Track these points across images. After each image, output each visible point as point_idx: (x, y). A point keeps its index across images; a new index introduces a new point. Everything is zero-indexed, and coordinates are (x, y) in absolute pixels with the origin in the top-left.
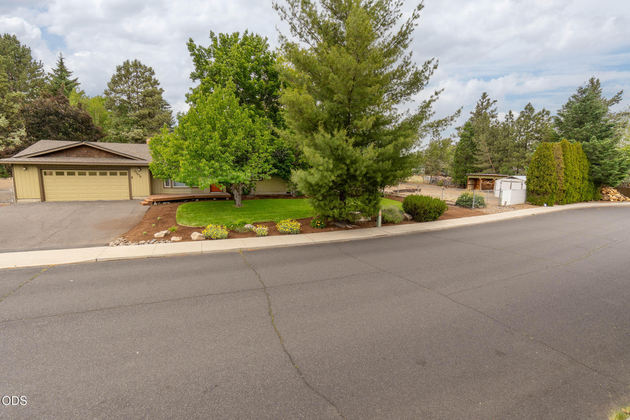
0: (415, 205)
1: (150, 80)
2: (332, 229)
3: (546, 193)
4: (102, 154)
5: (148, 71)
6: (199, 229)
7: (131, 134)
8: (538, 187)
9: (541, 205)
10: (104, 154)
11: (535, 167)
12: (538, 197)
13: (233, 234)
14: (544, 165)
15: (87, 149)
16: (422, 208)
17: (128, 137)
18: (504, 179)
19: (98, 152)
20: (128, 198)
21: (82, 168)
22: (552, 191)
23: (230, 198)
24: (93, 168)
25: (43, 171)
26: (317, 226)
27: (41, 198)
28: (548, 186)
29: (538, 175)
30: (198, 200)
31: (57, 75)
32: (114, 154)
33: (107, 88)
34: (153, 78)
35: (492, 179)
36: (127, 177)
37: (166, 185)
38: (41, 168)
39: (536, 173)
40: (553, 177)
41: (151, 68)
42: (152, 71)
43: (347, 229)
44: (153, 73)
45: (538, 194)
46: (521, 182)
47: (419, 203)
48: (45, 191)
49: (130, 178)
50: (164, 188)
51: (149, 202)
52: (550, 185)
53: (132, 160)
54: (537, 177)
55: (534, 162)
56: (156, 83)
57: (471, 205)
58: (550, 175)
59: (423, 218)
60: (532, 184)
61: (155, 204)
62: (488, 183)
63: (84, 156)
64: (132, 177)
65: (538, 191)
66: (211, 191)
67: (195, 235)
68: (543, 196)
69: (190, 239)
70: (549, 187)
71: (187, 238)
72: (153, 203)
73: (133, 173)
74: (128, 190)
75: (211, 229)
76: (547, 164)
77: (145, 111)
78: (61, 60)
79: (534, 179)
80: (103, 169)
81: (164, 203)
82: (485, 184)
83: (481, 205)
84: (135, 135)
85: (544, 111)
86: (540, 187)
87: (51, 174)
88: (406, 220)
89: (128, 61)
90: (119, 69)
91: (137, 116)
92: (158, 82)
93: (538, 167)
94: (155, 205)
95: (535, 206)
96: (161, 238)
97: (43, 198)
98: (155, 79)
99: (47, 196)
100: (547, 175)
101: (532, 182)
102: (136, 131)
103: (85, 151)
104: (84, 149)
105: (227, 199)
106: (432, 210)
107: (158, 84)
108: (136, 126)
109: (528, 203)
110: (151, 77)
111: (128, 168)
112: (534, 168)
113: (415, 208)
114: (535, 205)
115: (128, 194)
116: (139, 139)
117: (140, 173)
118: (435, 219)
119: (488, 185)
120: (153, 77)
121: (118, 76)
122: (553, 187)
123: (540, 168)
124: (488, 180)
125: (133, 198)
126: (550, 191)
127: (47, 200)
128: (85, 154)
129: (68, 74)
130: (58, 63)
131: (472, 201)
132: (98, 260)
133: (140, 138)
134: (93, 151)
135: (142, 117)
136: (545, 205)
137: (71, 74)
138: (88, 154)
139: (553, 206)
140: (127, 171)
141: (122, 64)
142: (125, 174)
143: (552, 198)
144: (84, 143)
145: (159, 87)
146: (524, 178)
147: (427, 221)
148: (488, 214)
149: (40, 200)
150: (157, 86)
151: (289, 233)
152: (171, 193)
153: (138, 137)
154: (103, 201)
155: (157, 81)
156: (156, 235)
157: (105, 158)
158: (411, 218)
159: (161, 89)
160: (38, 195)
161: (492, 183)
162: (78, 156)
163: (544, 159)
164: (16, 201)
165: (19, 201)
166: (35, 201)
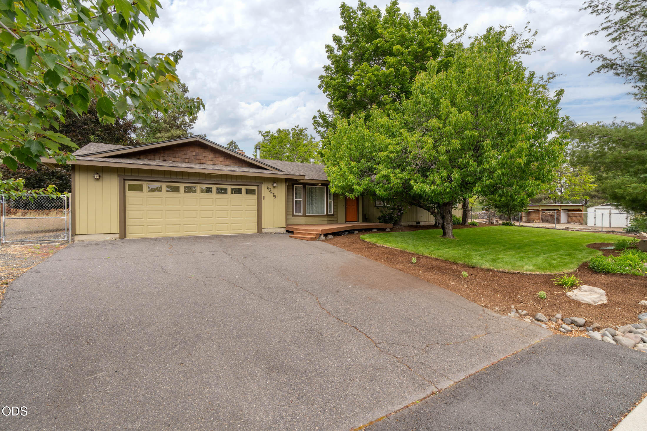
4: (218, 159)
5: (182, 88)
20: (255, 231)
21: (193, 180)
25: (126, 182)
27: (120, 233)
30: (356, 232)
36: (255, 196)
37: (296, 213)
41: (185, 84)
42: (186, 88)
44: (186, 90)
48: (127, 220)
49: (260, 200)
50: (293, 215)
61: (322, 237)
64: (264, 197)
66: (346, 221)
72: (320, 235)
73: (265, 190)
74: (256, 218)
80: (222, 182)
87: (139, 189)
97: (123, 233)
99: (129, 229)
104: (192, 149)
111: (259, 181)
115: (255, 225)
117: (274, 191)
120: (186, 95)
125: (264, 231)
127: (129, 236)
134: (206, 154)
138: (198, 157)
140: (256, 187)
142: (254, 192)
144: (198, 138)
149: (118, 236)
152: (304, 223)
154: (221, 236)
160: (116, 229)
162: (182, 161)
164: (73, 239)
165: (77, 238)
166: (108, 238)
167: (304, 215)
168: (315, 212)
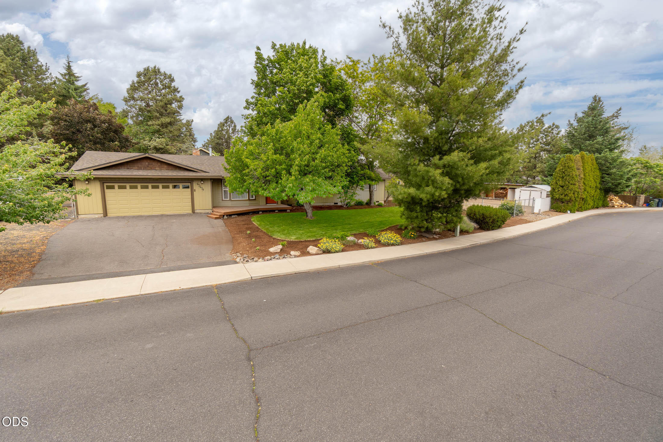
1: (169, 87)
2: (424, 239)
3: (570, 201)
4: (163, 166)
5: (168, 78)
6: (315, 243)
7: (153, 144)
8: (563, 195)
9: (565, 212)
10: (166, 166)
11: (560, 177)
12: (563, 204)
14: (569, 175)
15: (149, 161)
16: (491, 217)
17: (150, 146)
18: (523, 188)
19: (159, 164)
20: (191, 212)
21: (145, 182)
22: (575, 199)
23: (291, 210)
24: (155, 182)
25: (105, 185)
26: (411, 236)
27: (103, 213)
28: (572, 194)
29: (563, 184)
30: (261, 213)
31: (64, 80)
32: (176, 166)
33: (126, 95)
34: (172, 86)
35: (505, 188)
36: (189, 190)
38: (103, 181)
39: (561, 183)
40: (576, 186)
41: (171, 75)
42: (172, 78)
43: (436, 239)
44: (172, 80)
45: (563, 202)
46: (540, 191)
48: (107, 206)
49: (192, 191)
50: (223, 200)
51: (220, 215)
52: (573, 193)
53: (195, 173)
54: (562, 187)
55: (559, 172)
56: (176, 90)
57: (513, 213)
58: (574, 184)
59: (491, 227)
60: (557, 193)
61: (225, 217)
62: (501, 191)
63: (145, 168)
64: (195, 190)
65: (563, 199)
66: (267, 203)
67: (312, 249)
68: (567, 203)
69: (309, 254)
70: (573, 196)
71: (305, 253)
72: (224, 216)
73: (196, 186)
74: (191, 203)
76: (571, 175)
77: (167, 120)
78: (69, 64)
79: (559, 188)
80: (165, 182)
81: (233, 216)
82: (498, 192)
83: (520, 213)
84: (157, 144)
85: (553, 125)
86: (565, 196)
87: (113, 187)
88: (475, 231)
89: (149, 67)
90: (139, 75)
91: (159, 125)
92: (179, 90)
93: (563, 177)
94: (226, 219)
95: (560, 213)
96: (278, 253)
97: (105, 214)
98: (174, 87)
99: (109, 211)
100: (572, 184)
101: (556, 191)
102: (158, 140)
103: (146, 163)
104: (145, 161)
105: (288, 211)
106: (499, 219)
107: (179, 92)
108: (158, 136)
109: (552, 210)
110: (171, 84)
111: (191, 180)
112: (558, 178)
113: (483, 217)
114: (560, 212)
115: (190, 208)
116: (162, 149)
117: (203, 186)
119: (501, 193)
120: (173, 84)
121: (138, 82)
122: (576, 195)
123: (565, 177)
124: (501, 189)
125: (196, 211)
126: (574, 200)
127: (109, 215)
128: (146, 166)
129: (77, 78)
130: (65, 66)
131: (513, 209)
132: (253, 278)
133: (163, 147)
134: (154, 164)
135: (164, 126)
136: (569, 212)
137: (80, 79)
138: (150, 166)
139: (574, 212)
140: (189, 184)
141: (142, 70)
142: (188, 187)
143: (575, 206)
144: (147, 155)
145: (179, 95)
146: (548, 188)
147: (493, 230)
148: (532, 222)
149: (102, 215)
150: (177, 94)
151: (393, 245)
152: (230, 205)
153: (161, 146)
154: (168, 215)
155: (177, 89)
156: (272, 250)
157: (167, 171)
158: (479, 227)
159: (181, 97)
160: (101, 211)
161: (505, 191)
162: (140, 169)
163: (569, 170)
164: (77, 217)
165: (80, 217)
166: (97, 216)
167: (230, 200)
168: (239, 198)
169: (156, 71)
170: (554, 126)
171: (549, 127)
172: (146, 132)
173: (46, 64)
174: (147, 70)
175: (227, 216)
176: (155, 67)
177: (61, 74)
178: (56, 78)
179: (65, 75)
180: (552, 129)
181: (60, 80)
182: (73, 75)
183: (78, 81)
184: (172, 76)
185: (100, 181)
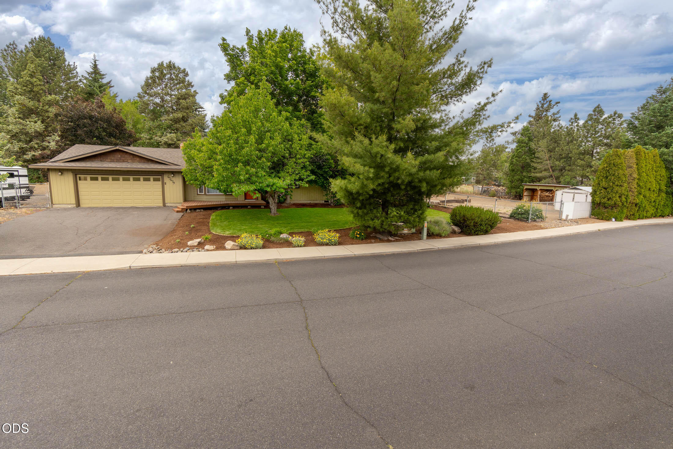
0: (464, 216)
1: (183, 82)
2: (373, 241)
3: (615, 206)
4: (135, 159)
5: (182, 73)
6: (233, 238)
7: (164, 139)
8: (606, 199)
9: (608, 219)
10: (138, 159)
11: (603, 176)
12: (606, 210)
13: (268, 243)
14: (614, 175)
15: (121, 154)
16: (472, 220)
17: (161, 142)
18: (566, 190)
19: (131, 157)
20: (161, 205)
21: (116, 174)
22: (623, 204)
23: (265, 206)
24: (126, 174)
25: (78, 176)
27: (76, 204)
28: (618, 198)
29: (606, 186)
30: (232, 208)
31: (90, 78)
32: (147, 159)
33: (140, 91)
34: (186, 80)
35: (552, 190)
36: (160, 183)
37: (200, 192)
38: (76, 173)
39: (604, 184)
40: (623, 188)
41: (185, 69)
42: (186, 72)
43: (389, 241)
44: (187, 75)
45: (606, 208)
46: (585, 193)
47: (468, 215)
48: (80, 197)
49: (163, 184)
50: (198, 194)
51: (182, 209)
52: (620, 197)
53: (165, 165)
54: (605, 188)
55: (602, 171)
56: (190, 85)
57: (528, 218)
58: (621, 186)
59: (473, 231)
60: (598, 196)
61: (188, 211)
62: (547, 194)
63: (118, 161)
64: (165, 183)
65: (605, 203)
67: (229, 244)
68: (612, 209)
69: (224, 248)
70: (619, 200)
71: (221, 247)
72: (187, 210)
73: (166, 179)
74: (162, 196)
75: (245, 238)
76: (617, 174)
77: (179, 115)
78: (95, 62)
79: (601, 190)
80: (136, 174)
81: (197, 210)
82: (543, 195)
83: (539, 218)
84: (167, 140)
85: (615, 113)
86: (608, 200)
87: (85, 179)
88: (454, 233)
89: (162, 62)
90: (153, 71)
91: (171, 120)
92: (192, 84)
93: (607, 177)
94: (189, 213)
95: (601, 221)
96: (195, 246)
97: (78, 204)
98: (188, 81)
99: (82, 202)
100: (617, 185)
101: (598, 193)
102: (169, 135)
103: (118, 156)
104: (118, 153)
105: (262, 207)
106: (483, 223)
107: (192, 86)
108: (170, 131)
109: (593, 217)
110: (185, 79)
111: (161, 173)
112: (601, 178)
113: (464, 220)
114: (602, 219)
115: (161, 201)
116: (172, 144)
117: (174, 179)
118: (486, 232)
119: (547, 196)
120: (187, 79)
121: (151, 78)
122: (624, 199)
123: (609, 177)
124: (547, 191)
125: (167, 205)
126: (620, 204)
127: (82, 205)
128: (118, 159)
129: (102, 76)
130: (92, 65)
131: (529, 214)
132: (131, 268)
133: (173, 142)
134: (127, 156)
135: (176, 121)
136: (614, 220)
138: (122, 158)
139: (622, 221)
140: (160, 177)
141: (156, 66)
142: (158, 180)
143: (622, 212)
144: (117, 148)
145: (192, 90)
146: (589, 189)
147: (477, 235)
148: (547, 228)
149: (75, 205)
150: (191, 88)
151: (327, 244)
152: (205, 200)
153: (170, 142)
154: (137, 208)
155: (191, 83)
156: (189, 243)
157: (138, 163)
158: (460, 231)
159: (195, 91)
160: (73, 201)
161: (552, 194)
162: (112, 161)
163: (614, 168)
164: (52, 206)
165: (54, 206)
166: (70, 206)
167: (205, 194)
168: (217, 193)
169: (171, 66)
170: (617, 115)
171: (610, 117)
172: (159, 127)
173: (74, 63)
174: (161, 65)
175: (190, 210)
176: (170, 62)
177: (87, 72)
178: (82, 76)
179: (92, 73)
180: (614, 119)
181: (86, 78)
182: (99, 73)
183: (103, 78)
184: (187, 70)
185: (72, 172)
